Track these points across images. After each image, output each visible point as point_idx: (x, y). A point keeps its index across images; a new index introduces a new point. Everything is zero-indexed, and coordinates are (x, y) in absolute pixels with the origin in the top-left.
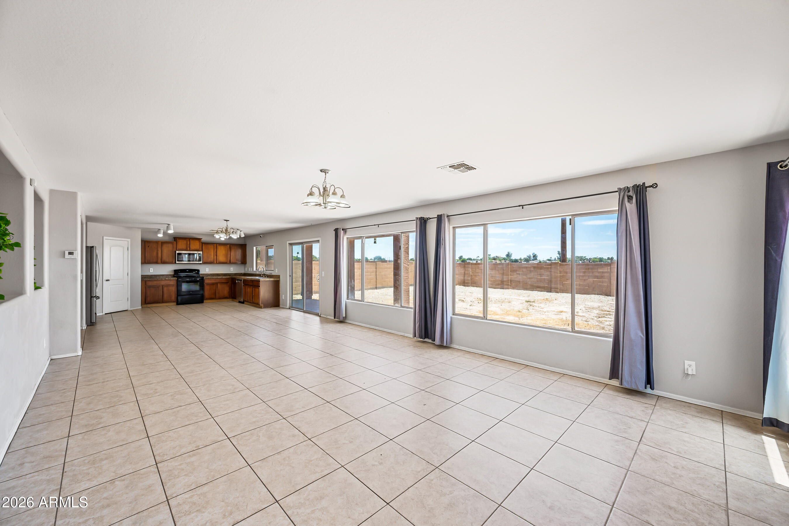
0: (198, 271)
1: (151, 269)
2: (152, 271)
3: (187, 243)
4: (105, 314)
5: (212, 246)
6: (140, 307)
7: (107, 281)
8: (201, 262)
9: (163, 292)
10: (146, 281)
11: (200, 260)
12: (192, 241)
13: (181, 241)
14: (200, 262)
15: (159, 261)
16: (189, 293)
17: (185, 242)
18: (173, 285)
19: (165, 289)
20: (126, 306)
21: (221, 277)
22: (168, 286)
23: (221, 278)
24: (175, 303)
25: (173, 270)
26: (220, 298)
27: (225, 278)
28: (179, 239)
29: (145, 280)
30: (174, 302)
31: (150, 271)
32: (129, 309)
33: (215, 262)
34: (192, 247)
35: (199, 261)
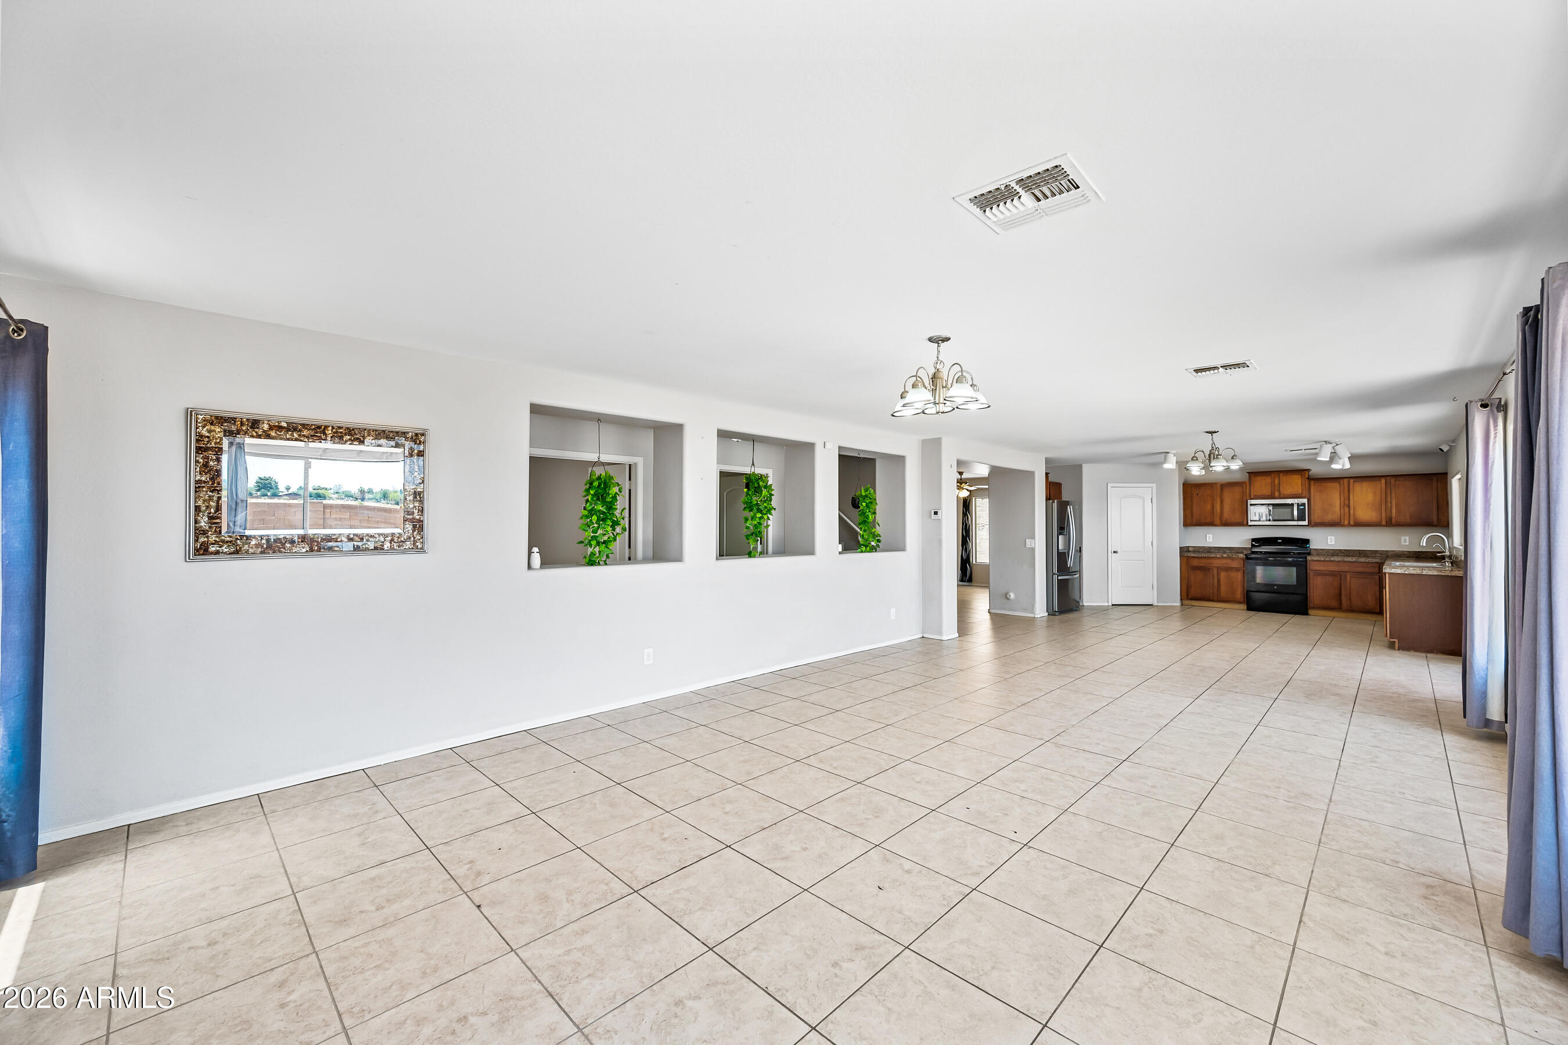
0: (1307, 541)
1: (1209, 537)
2: (1211, 540)
3: (1273, 483)
4: (1113, 605)
5: (1336, 485)
6: (1178, 604)
7: (1114, 552)
8: (1306, 523)
9: (1219, 580)
10: (1188, 558)
11: (1301, 518)
12: (1284, 478)
13: (1259, 478)
14: (1301, 523)
15: (1217, 521)
16: (1269, 588)
17: (1268, 480)
18: (1238, 570)
19: (1223, 575)
20: (1149, 597)
21: (1354, 559)
22: (1227, 569)
23: (1355, 562)
24: (1245, 607)
25: (1249, 539)
26: (1351, 610)
27: (1367, 561)
28: (1254, 476)
29: (1186, 555)
30: (1240, 603)
31: (1208, 540)
32: (1155, 604)
33: (1346, 522)
34: (1287, 490)
35: (1298, 520)
